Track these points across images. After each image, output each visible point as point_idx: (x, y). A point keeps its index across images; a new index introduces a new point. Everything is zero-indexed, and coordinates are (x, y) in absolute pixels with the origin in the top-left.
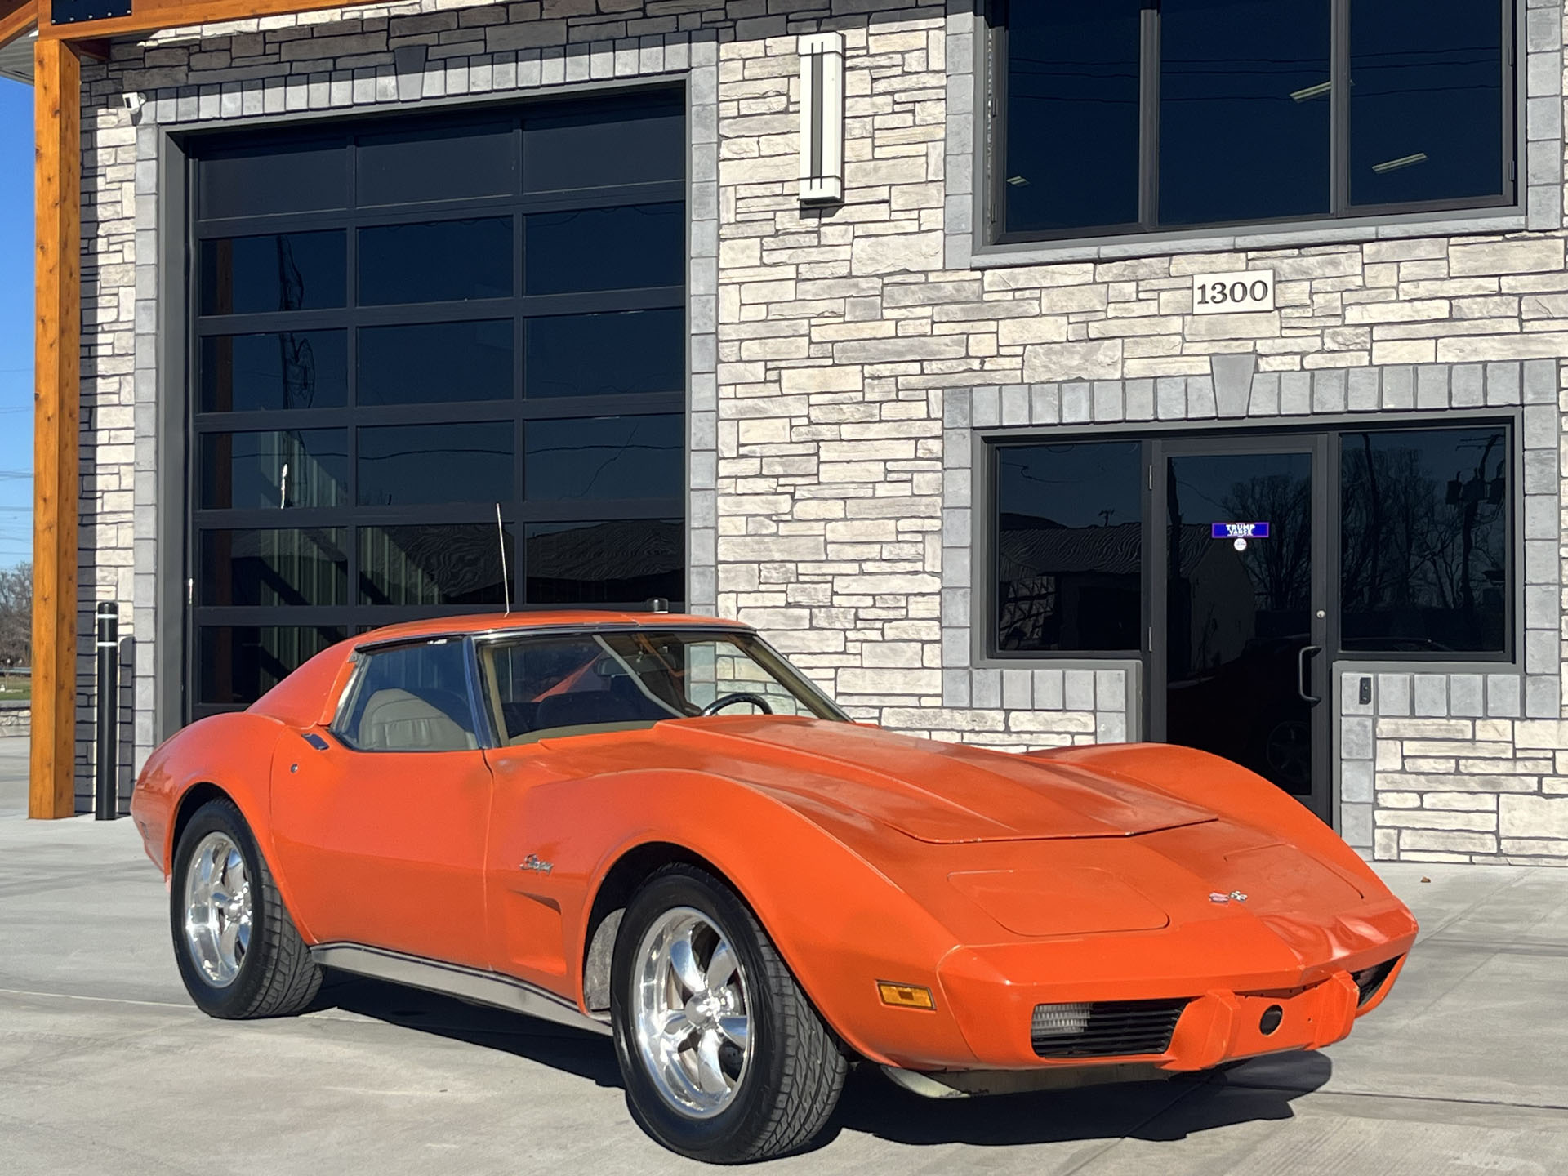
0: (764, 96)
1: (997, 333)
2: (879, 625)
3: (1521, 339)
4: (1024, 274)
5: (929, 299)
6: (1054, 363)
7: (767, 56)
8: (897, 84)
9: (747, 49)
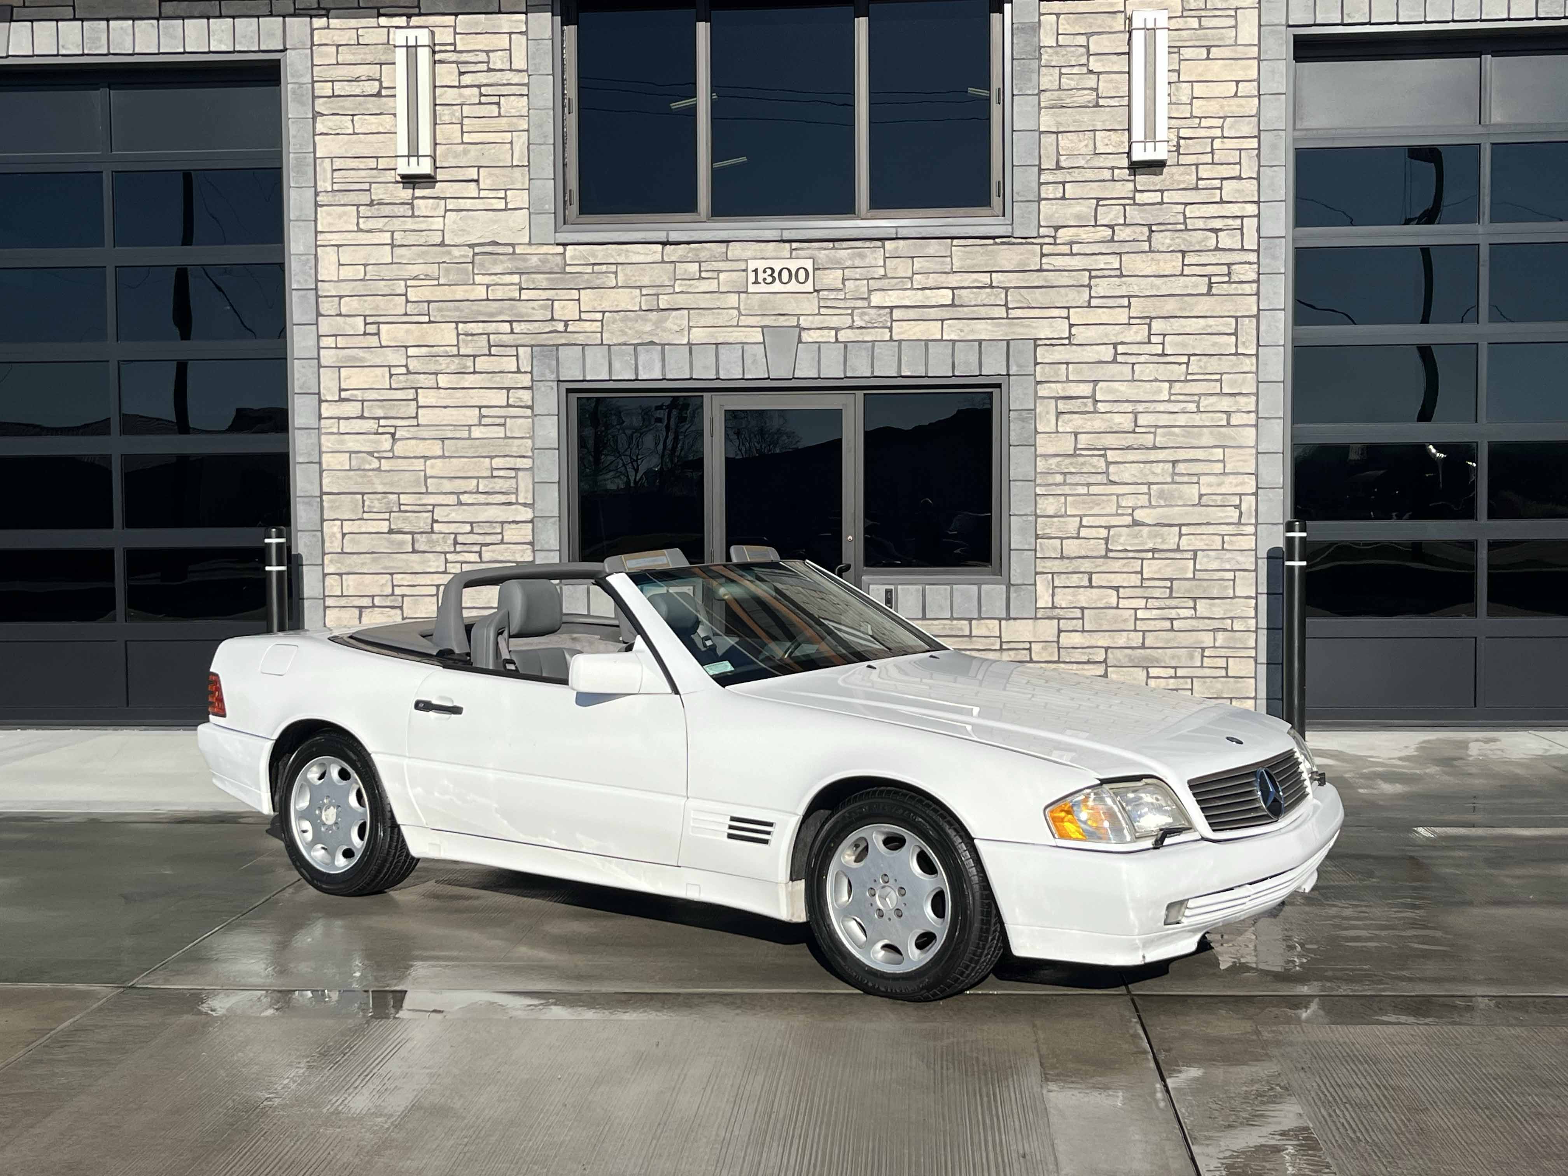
0: (357, 80)
1: (579, 300)
2: (477, 548)
3: (1008, 323)
4: (602, 250)
5: (517, 269)
6: (630, 329)
7: (359, 44)
8: (482, 78)
9: (340, 36)
